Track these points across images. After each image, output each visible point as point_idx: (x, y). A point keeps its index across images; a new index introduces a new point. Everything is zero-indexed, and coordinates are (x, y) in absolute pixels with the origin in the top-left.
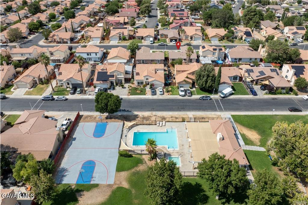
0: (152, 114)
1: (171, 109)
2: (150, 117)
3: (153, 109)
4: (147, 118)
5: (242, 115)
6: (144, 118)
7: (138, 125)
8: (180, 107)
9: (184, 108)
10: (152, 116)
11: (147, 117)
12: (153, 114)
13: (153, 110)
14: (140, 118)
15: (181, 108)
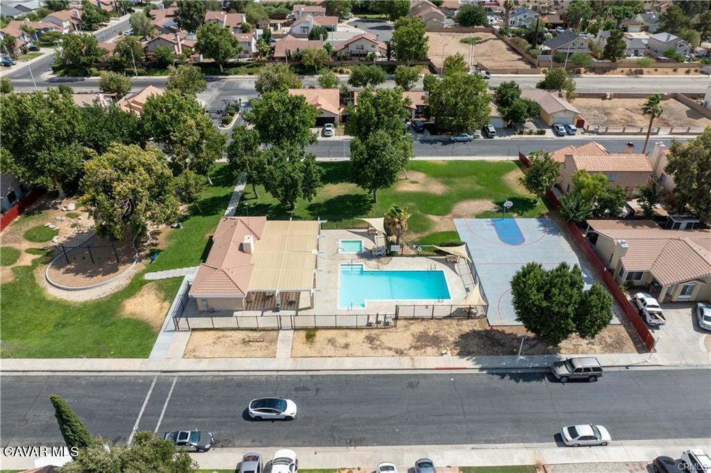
0: (412, 359)
1: (347, 383)
2: (416, 348)
3: (411, 385)
4: (425, 341)
5: (113, 356)
6: (436, 341)
7: (445, 318)
8: (309, 393)
9: (296, 389)
10: (412, 352)
11: (426, 346)
12: (408, 358)
13: (412, 380)
14: (446, 340)
15: (309, 390)
